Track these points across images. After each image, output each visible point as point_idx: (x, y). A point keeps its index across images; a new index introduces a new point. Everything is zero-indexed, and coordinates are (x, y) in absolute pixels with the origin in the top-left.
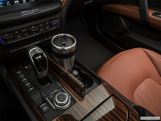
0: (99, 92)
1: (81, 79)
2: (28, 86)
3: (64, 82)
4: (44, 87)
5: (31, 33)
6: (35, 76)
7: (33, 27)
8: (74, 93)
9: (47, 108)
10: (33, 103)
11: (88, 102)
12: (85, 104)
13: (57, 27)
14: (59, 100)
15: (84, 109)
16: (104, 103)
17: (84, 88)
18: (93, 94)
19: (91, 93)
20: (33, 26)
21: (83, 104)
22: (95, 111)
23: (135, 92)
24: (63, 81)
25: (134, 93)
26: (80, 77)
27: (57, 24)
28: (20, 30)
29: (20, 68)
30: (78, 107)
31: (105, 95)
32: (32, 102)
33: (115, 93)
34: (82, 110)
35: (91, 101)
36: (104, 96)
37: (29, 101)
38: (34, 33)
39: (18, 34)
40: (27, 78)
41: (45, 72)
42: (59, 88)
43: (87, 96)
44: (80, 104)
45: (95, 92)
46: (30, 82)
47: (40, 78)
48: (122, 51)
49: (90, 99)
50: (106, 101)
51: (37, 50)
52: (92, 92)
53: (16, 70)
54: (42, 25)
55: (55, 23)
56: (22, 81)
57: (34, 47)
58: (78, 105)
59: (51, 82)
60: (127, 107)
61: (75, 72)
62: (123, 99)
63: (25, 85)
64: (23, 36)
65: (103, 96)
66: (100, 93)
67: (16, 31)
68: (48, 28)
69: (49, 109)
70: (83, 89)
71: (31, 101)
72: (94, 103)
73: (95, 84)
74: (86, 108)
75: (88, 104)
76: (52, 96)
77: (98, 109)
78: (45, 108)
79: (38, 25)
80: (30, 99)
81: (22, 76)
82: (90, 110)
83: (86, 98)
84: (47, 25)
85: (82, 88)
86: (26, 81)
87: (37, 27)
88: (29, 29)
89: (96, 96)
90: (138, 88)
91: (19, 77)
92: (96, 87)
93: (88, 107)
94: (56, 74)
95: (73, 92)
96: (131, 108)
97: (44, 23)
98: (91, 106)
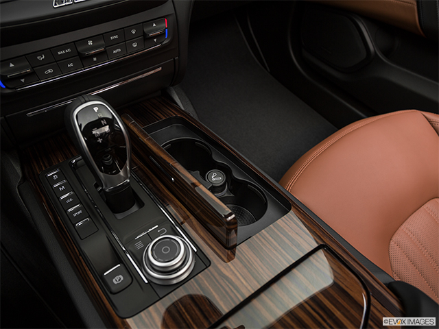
0: (282, 236)
1: (232, 195)
2: (75, 215)
3: (179, 203)
4: (119, 216)
5: (84, 59)
6: (97, 186)
7: (90, 43)
8: (205, 238)
9: (122, 279)
10: (84, 264)
11: (245, 266)
12: (236, 272)
13: (165, 43)
14: (158, 258)
15: (231, 284)
16: (295, 271)
17: (234, 222)
18: (263, 240)
19: (257, 237)
20: (89, 38)
21: (231, 270)
22: (266, 292)
23: (395, 238)
24: (177, 200)
25: (392, 243)
26: (230, 190)
27: (163, 34)
28: (51, 51)
29: (59, 161)
30: (215, 278)
31: (298, 246)
32: (82, 261)
33: (331, 240)
34: (227, 289)
35: (255, 263)
36: (296, 250)
37: (73, 258)
38: (95, 59)
39: (45, 64)
40: (73, 191)
41: (122, 173)
42: (163, 222)
43: (242, 249)
44: (223, 270)
45: (267, 235)
46: (81, 203)
47: (107, 190)
48: (360, 118)
49: (254, 255)
50: (302, 264)
51: (96, 109)
52: (260, 235)
53: (46, 167)
54: (115, 37)
55: (156, 30)
56: (59, 198)
57: (87, 99)
58: (216, 274)
59: (141, 205)
60: (365, 285)
61: (214, 174)
62: (354, 260)
63: (66, 211)
64: (60, 68)
65: (294, 247)
66: (284, 238)
67: (40, 52)
68: (135, 46)
69: (130, 282)
70: (232, 227)
71: (81, 257)
72: (264, 268)
73: (271, 211)
74: (237, 283)
75: (245, 270)
76: (139, 245)
77: (275, 287)
78: (117, 278)
79: (103, 36)
80: (77, 251)
81: (61, 186)
82: (249, 288)
83: (241, 253)
84: (133, 38)
85: (229, 223)
86: (71, 200)
87: (103, 42)
88: (80, 49)
89: (270, 247)
90: (402, 227)
91: (52, 186)
92: (273, 221)
93: (246, 281)
94: (158, 181)
95: (202, 234)
96: (377, 287)
97: (123, 31)
98: (255, 278)
